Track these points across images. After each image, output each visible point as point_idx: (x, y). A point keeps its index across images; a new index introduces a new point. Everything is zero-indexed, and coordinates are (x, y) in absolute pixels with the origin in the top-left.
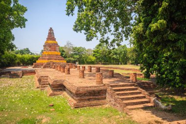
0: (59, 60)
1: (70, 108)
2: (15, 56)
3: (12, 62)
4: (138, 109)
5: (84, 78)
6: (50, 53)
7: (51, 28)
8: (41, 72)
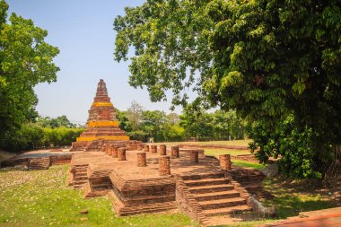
0: (115, 135)
1: (113, 215)
2: (41, 132)
3: (35, 142)
4: (222, 214)
5: (145, 165)
6: (100, 123)
7: (102, 81)
8: (79, 157)
